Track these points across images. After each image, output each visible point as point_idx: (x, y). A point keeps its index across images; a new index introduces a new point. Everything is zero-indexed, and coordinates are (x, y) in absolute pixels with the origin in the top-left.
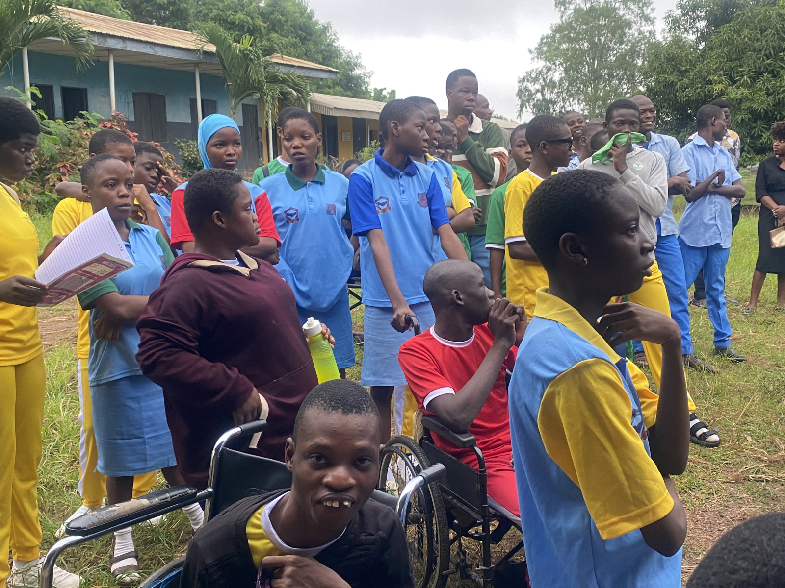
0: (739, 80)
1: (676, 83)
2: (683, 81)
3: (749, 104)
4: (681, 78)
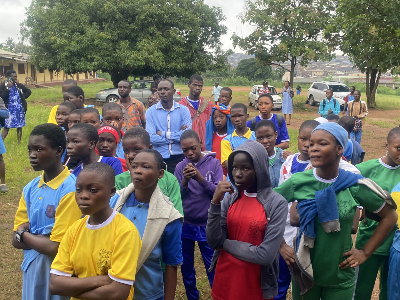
0: (63, 35)
1: (40, 34)
2: (43, 33)
3: (68, 48)
4: (43, 31)
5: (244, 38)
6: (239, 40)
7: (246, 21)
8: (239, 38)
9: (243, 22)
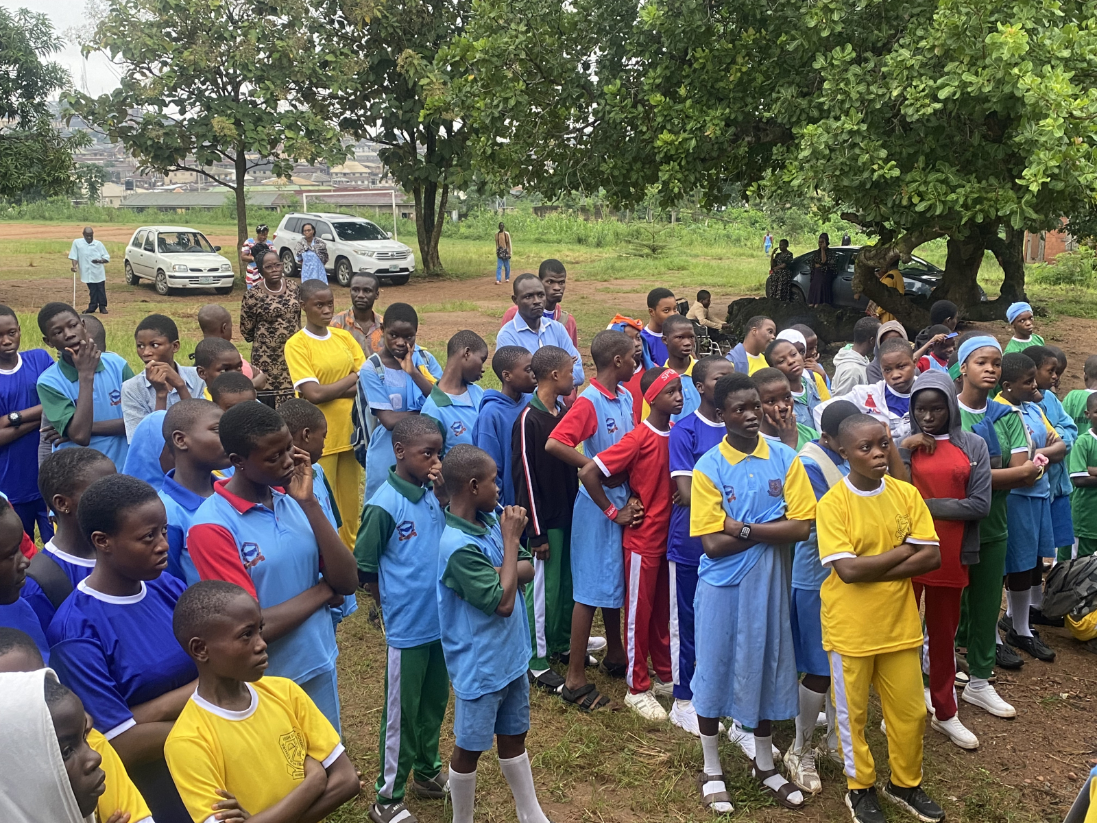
5: (95, 98)
6: (83, 102)
7: (95, 50)
8: (84, 97)
9: (86, 52)
